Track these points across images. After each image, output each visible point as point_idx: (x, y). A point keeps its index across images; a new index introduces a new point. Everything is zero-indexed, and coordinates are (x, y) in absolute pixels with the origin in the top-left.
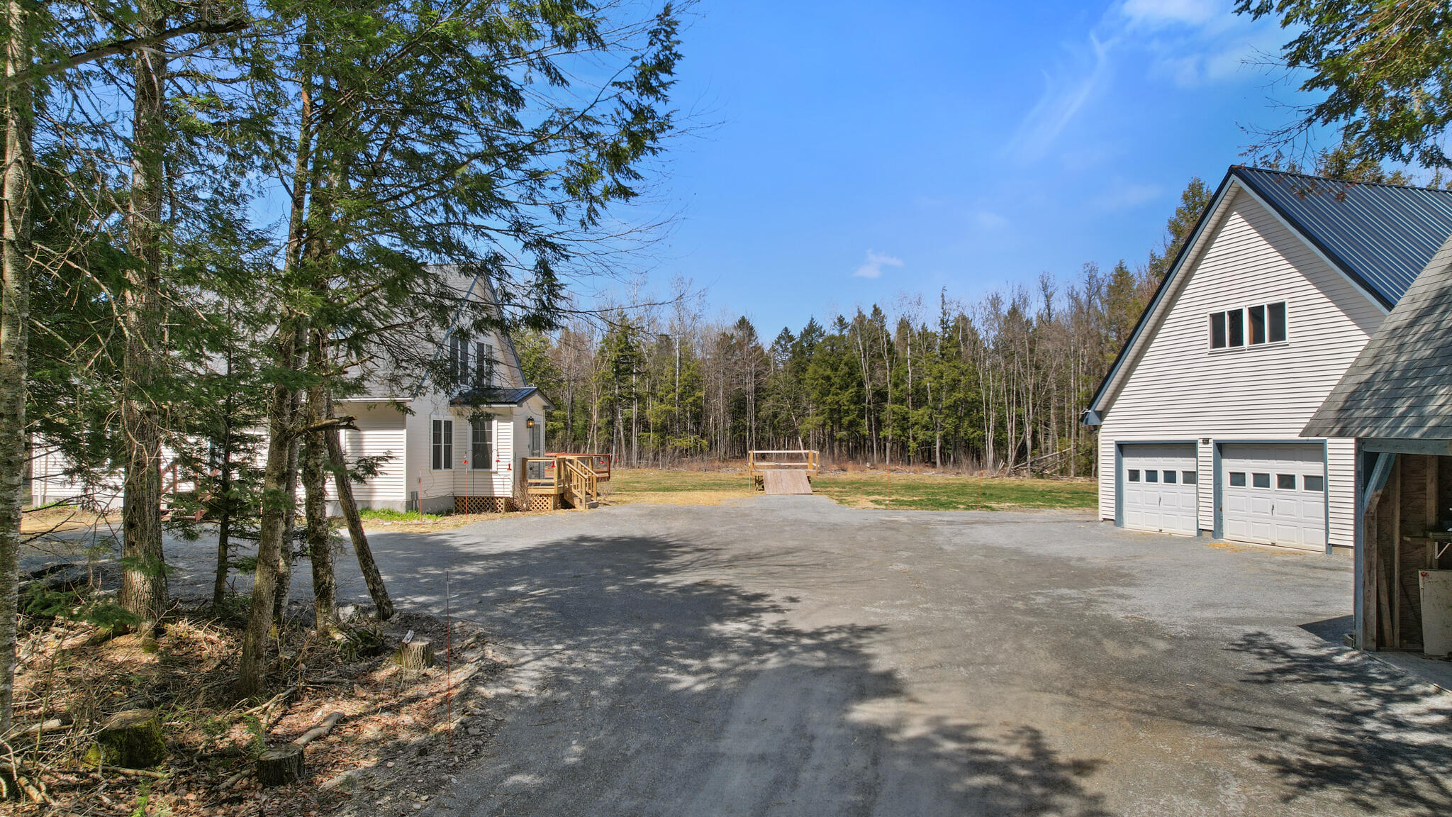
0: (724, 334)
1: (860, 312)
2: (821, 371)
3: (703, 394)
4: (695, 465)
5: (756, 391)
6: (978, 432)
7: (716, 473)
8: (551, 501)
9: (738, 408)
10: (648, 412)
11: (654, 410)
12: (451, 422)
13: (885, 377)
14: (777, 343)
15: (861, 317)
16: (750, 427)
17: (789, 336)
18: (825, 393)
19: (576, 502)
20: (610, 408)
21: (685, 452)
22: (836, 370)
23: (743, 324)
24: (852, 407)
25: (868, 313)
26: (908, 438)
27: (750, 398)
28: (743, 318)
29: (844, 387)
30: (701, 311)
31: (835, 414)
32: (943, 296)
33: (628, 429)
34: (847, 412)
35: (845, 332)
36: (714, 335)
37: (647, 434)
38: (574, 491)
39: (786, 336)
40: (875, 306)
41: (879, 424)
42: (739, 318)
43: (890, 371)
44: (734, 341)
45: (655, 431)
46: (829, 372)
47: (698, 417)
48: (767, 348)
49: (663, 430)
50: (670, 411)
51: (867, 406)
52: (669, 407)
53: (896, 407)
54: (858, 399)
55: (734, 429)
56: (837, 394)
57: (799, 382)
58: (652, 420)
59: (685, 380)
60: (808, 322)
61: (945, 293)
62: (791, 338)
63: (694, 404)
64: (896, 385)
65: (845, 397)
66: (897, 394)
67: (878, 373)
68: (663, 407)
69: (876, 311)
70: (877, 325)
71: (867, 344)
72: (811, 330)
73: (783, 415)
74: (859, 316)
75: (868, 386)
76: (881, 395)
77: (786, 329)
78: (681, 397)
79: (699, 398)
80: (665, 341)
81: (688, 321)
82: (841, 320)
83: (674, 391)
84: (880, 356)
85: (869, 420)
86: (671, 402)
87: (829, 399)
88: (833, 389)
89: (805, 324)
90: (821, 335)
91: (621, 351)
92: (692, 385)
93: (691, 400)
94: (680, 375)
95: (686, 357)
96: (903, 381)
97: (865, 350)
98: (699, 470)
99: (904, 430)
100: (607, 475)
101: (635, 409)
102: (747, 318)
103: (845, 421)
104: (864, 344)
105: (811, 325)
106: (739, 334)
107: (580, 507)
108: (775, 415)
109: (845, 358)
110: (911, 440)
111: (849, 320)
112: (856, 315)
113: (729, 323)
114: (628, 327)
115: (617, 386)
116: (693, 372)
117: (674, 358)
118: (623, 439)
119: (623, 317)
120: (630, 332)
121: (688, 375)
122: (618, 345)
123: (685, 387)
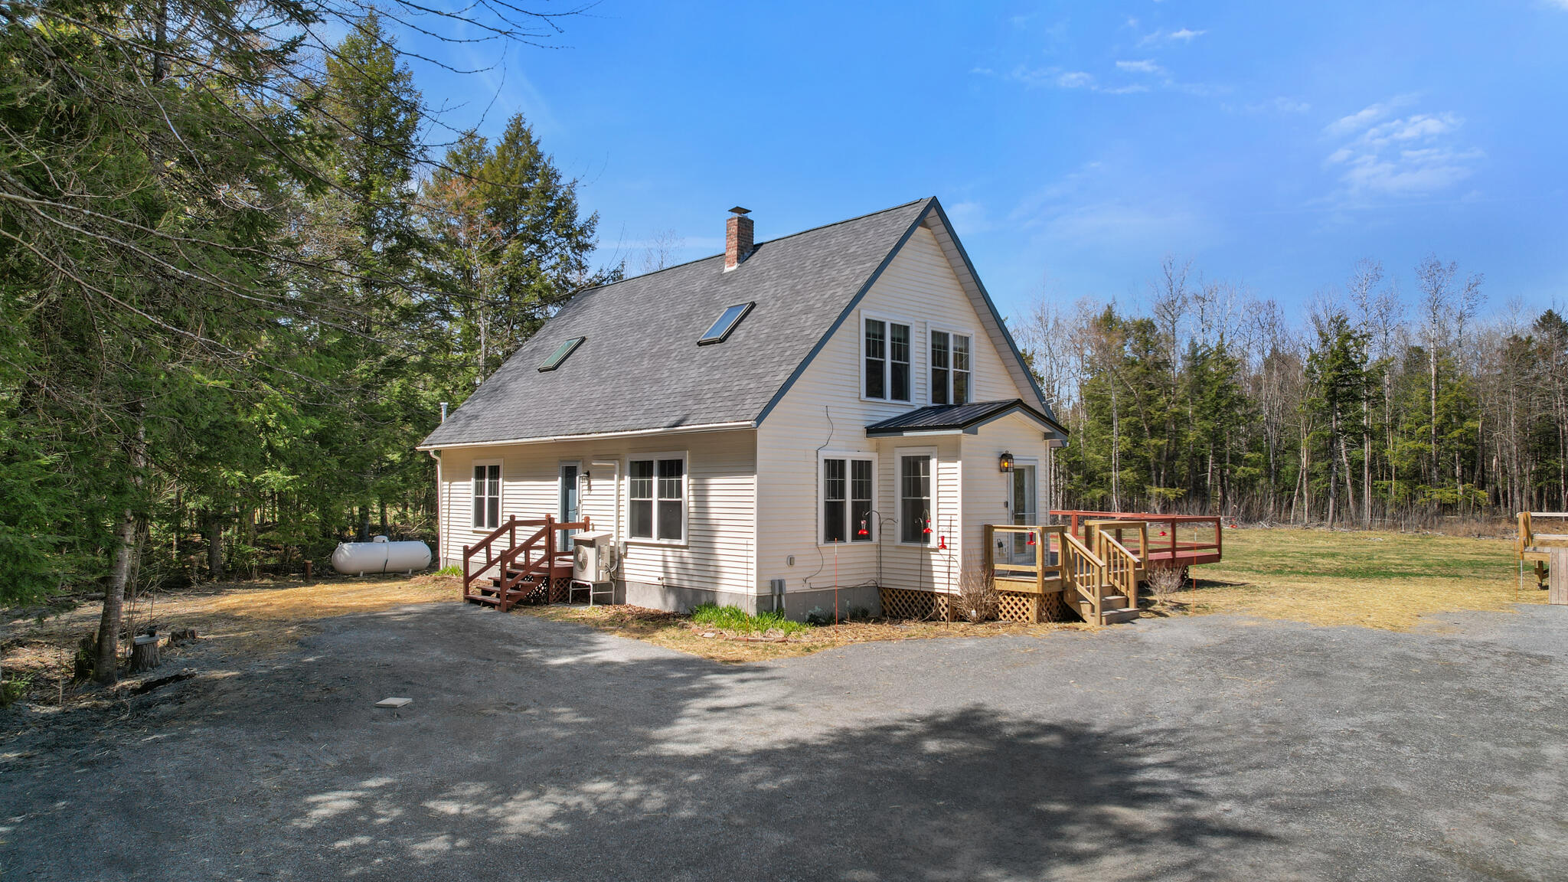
0: (1515, 338)
3: (1479, 425)
4: (1463, 527)
7: (1496, 541)
8: (1033, 606)
9: (1544, 443)
10: (1388, 452)
11: (1397, 449)
12: (869, 463)
19: (1085, 610)
20: (1326, 450)
21: (1447, 508)
23: (1550, 320)
28: (1550, 313)
30: (1471, 307)
33: (1357, 477)
37: (1386, 482)
38: (1081, 589)
42: (1542, 312)
44: (1534, 346)
45: (1398, 478)
47: (1473, 458)
49: (1415, 477)
50: (1422, 450)
52: (1421, 444)
55: (1539, 475)
58: (1393, 463)
59: (1446, 406)
63: (1464, 439)
68: (1411, 444)
78: (1440, 430)
79: (1472, 430)
80: (1417, 358)
83: (1429, 421)
86: (1426, 437)
91: (1339, 369)
92: (1460, 410)
93: (1456, 433)
94: (1437, 399)
95: (1448, 374)
98: (1469, 534)
100: (1215, 551)
101: (1367, 448)
102: (1556, 312)
106: (1542, 336)
107: (1092, 621)
113: (1525, 322)
114: (1349, 337)
115: (1334, 418)
116: (1460, 394)
117: (1429, 376)
118: (1349, 488)
119: (1340, 323)
120: (1351, 342)
121: (1452, 399)
122: (1333, 362)
123: (1448, 416)
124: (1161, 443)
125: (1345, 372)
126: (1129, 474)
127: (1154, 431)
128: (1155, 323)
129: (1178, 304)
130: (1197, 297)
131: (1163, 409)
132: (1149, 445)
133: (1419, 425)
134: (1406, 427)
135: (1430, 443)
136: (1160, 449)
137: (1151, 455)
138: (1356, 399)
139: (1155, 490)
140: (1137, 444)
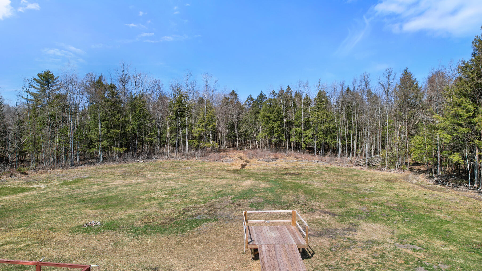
0: (225, 97)
1: (281, 89)
2: (266, 114)
3: (216, 124)
5: (238, 121)
6: (334, 141)
9: (231, 127)
10: (193, 131)
11: (195, 131)
13: (292, 116)
14: (247, 101)
15: (282, 91)
16: (236, 136)
17: (252, 98)
18: (267, 123)
20: (175, 130)
22: (272, 113)
23: (233, 93)
24: (279, 129)
25: (285, 89)
26: (302, 142)
27: (236, 124)
28: (233, 91)
29: (276, 121)
31: (272, 132)
32: (319, 83)
33: (184, 138)
34: (276, 131)
35: (276, 97)
36: (221, 98)
37: (192, 141)
39: (250, 98)
40: (288, 87)
41: (289, 136)
42: (231, 91)
43: (294, 114)
44: (229, 100)
45: (195, 139)
46: (269, 114)
47: (214, 133)
48: (242, 103)
49: (199, 139)
50: (202, 131)
51: (284, 128)
52: (201, 129)
53: (297, 129)
54: (281, 126)
56: (273, 124)
57: (256, 117)
58: (194, 135)
59: (208, 118)
60: (260, 93)
61: (320, 82)
62: (252, 99)
63: (212, 128)
64: (297, 120)
65: (276, 124)
66: (297, 123)
67: (290, 115)
68: (199, 129)
69: (289, 89)
70: (289, 94)
71: (285, 102)
72: (261, 96)
73: (250, 131)
74: (281, 90)
75: (285, 120)
76: (290, 124)
77: (250, 96)
78: (207, 125)
79: (214, 125)
80: (201, 101)
81: (211, 92)
82: (273, 92)
83: (204, 122)
84: (290, 107)
85: (285, 134)
86: (203, 127)
87: (269, 125)
88: (271, 121)
89: (259, 93)
90: (265, 98)
91: (179, 106)
92: (212, 120)
93: (211, 126)
94: (206, 115)
95: (209, 108)
96: (300, 118)
97: (283, 105)
99: (300, 138)
101: (187, 130)
102: (235, 91)
103: (276, 135)
104: (283, 102)
105: (261, 94)
106: (231, 97)
108: (246, 131)
109: (276, 108)
110: (303, 142)
111: (277, 92)
112: (280, 90)
113: (227, 93)
114: (182, 96)
115: (177, 122)
116: (212, 114)
117: (204, 108)
118: (182, 142)
119: (179, 91)
120: (183, 98)
121: (210, 116)
122: (177, 104)
123: (209, 121)
124: (118, 131)
125: (181, 107)
126: (105, 143)
127: (115, 126)
128: (116, 86)
129: (126, 78)
130: (134, 77)
131: (119, 119)
132: (113, 132)
133: (202, 123)
134: (198, 123)
135: (204, 129)
136: (118, 133)
137: (114, 136)
138: (184, 116)
139: (116, 149)
140: (108, 132)
